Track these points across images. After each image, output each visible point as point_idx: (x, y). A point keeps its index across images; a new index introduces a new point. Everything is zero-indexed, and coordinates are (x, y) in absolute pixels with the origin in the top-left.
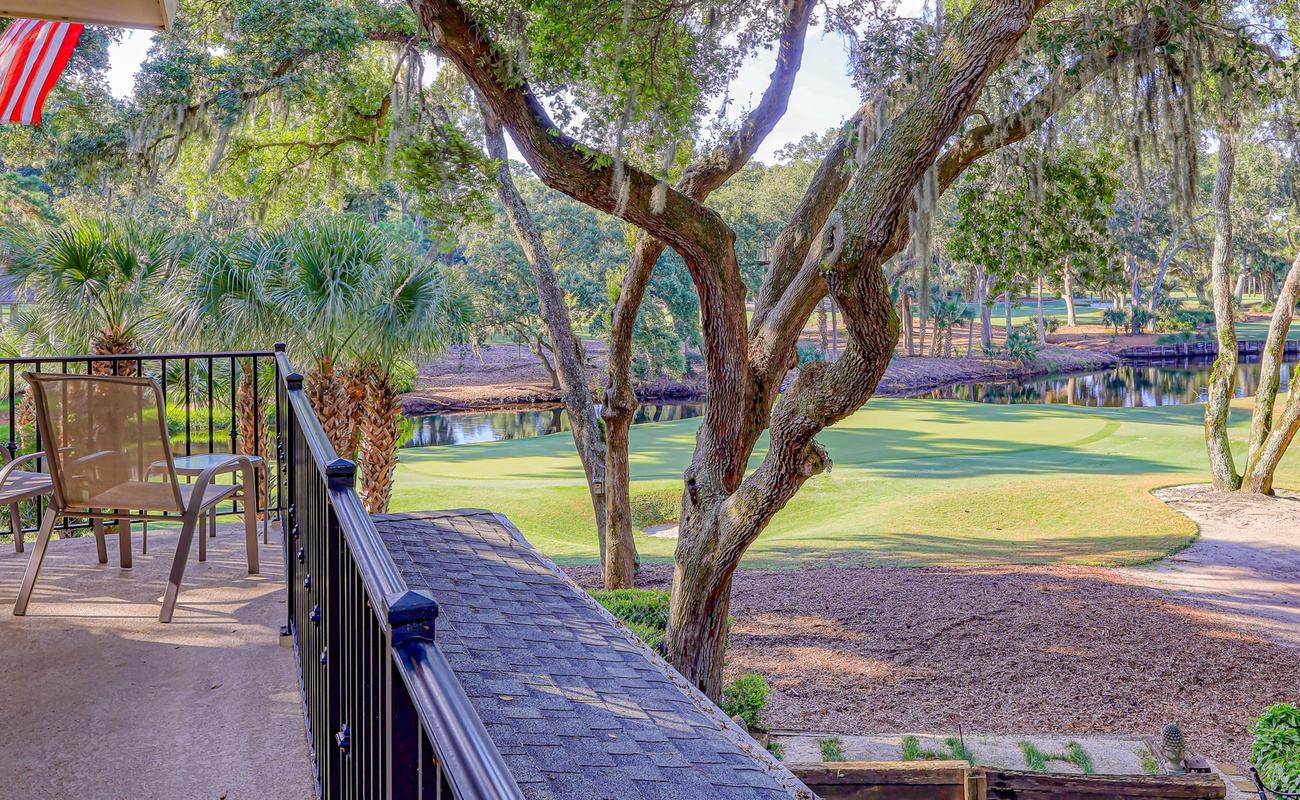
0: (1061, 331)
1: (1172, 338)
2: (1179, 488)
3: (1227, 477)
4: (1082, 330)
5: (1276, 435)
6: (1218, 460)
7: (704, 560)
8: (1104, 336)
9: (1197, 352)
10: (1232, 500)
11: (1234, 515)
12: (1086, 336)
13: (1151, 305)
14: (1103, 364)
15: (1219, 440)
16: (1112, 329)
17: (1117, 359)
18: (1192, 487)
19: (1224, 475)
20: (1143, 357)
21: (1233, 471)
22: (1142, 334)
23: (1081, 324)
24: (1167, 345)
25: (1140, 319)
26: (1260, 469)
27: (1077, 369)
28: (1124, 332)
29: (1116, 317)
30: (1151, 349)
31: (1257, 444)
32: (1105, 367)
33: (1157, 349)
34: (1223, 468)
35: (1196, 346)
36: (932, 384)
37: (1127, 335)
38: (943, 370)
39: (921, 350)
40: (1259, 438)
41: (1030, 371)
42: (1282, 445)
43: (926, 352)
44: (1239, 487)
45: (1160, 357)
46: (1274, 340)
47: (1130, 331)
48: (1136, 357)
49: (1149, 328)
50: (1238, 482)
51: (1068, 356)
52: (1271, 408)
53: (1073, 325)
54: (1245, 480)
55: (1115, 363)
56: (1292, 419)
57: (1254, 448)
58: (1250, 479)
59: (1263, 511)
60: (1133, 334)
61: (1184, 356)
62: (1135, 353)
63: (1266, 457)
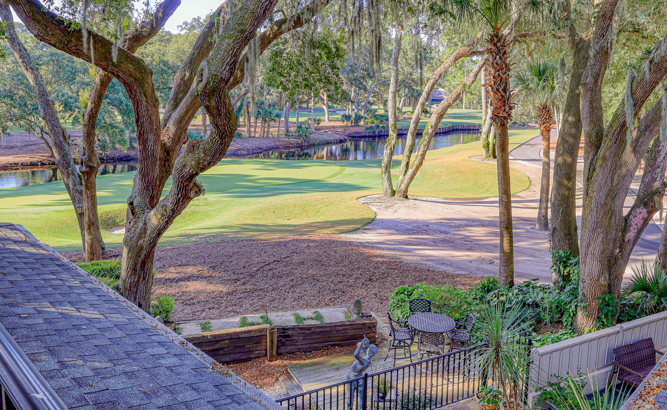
0: (322, 124)
1: (371, 127)
2: (369, 197)
3: (389, 191)
4: (332, 124)
5: (410, 171)
6: (386, 183)
8: (341, 127)
9: (382, 134)
10: (391, 201)
11: (391, 207)
12: (333, 127)
13: (363, 112)
15: (387, 174)
16: (345, 124)
17: (347, 138)
18: (374, 196)
19: (388, 190)
20: (358, 137)
21: (392, 189)
22: (358, 126)
23: (331, 121)
24: (369, 131)
25: (358, 118)
26: (403, 187)
27: (329, 143)
28: (350, 125)
29: (347, 117)
30: (362, 133)
31: (402, 175)
32: (341, 141)
33: (364, 133)
34: (388, 187)
35: (381, 131)
36: (260, 151)
37: (352, 126)
38: (265, 144)
39: (254, 134)
40: (403, 173)
41: (306, 144)
42: (412, 176)
43: (257, 135)
44: (394, 195)
45: (366, 137)
46: (412, 128)
47: (353, 124)
48: (355, 137)
49: (362, 123)
50: (394, 193)
51: (324, 136)
52: (409, 159)
53: (327, 121)
54: (396, 192)
55: (345, 140)
56: (417, 164)
57: (401, 177)
58: (399, 191)
59: (403, 205)
60: (355, 126)
61: (376, 136)
62: (355, 135)
63: (405, 181)
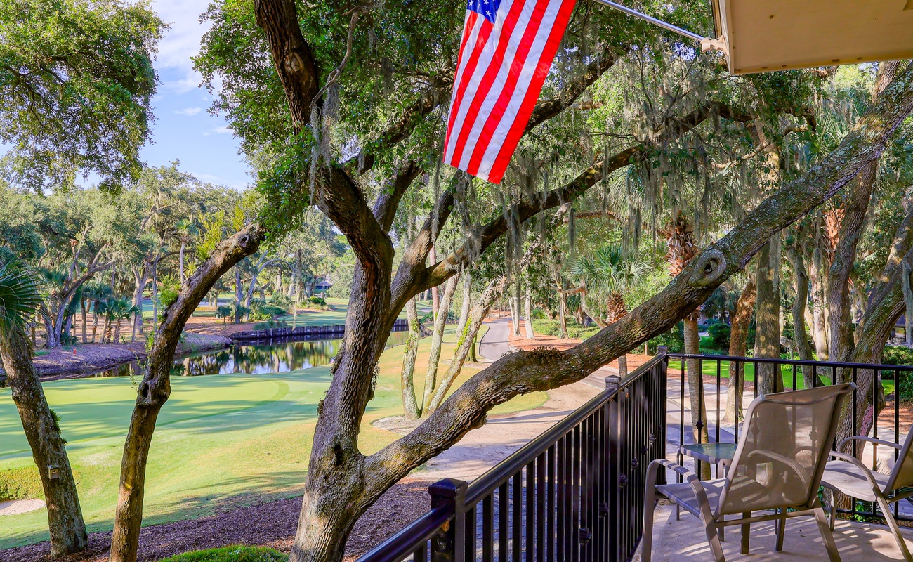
1: (263, 325)
3: (414, 411)
6: (409, 400)
7: (347, 508)
8: (217, 324)
9: (277, 334)
12: (204, 325)
14: (226, 344)
15: (410, 388)
16: (222, 320)
17: (232, 340)
19: (412, 410)
21: (417, 407)
22: (242, 323)
24: (260, 330)
25: (241, 312)
26: (434, 404)
27: (210, 348)
28: (230, 321)
29: (223, 312)
30: (251, 333)
33: (254, 333)
34: (412, 405)
35: (277, 330)
36: (113, 364)
37: (232, 324)
38: (118, 353)
39: (93, 338)
40: (431, 385)
42: (447, 388)
43: (98, 339)
44: (420, 416)
45: (255, 338)
47: (234, 321)
48: (242, 339)
49: (245, 319)
50: (419, 413)
51: (202, 339)
54: (423, 411)
55: (230, 343)
56: (453, 372)
57: (428, 392)
58: (427, 411)
60: (237, 323)
61: (270, 337)
62: (241, 336)
63: (437, 396)
